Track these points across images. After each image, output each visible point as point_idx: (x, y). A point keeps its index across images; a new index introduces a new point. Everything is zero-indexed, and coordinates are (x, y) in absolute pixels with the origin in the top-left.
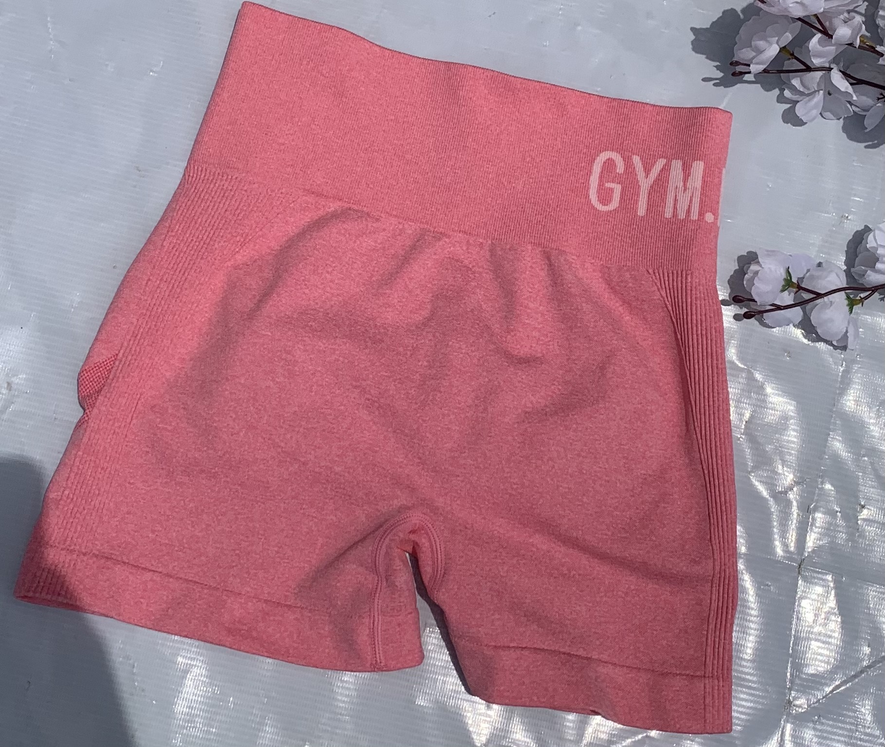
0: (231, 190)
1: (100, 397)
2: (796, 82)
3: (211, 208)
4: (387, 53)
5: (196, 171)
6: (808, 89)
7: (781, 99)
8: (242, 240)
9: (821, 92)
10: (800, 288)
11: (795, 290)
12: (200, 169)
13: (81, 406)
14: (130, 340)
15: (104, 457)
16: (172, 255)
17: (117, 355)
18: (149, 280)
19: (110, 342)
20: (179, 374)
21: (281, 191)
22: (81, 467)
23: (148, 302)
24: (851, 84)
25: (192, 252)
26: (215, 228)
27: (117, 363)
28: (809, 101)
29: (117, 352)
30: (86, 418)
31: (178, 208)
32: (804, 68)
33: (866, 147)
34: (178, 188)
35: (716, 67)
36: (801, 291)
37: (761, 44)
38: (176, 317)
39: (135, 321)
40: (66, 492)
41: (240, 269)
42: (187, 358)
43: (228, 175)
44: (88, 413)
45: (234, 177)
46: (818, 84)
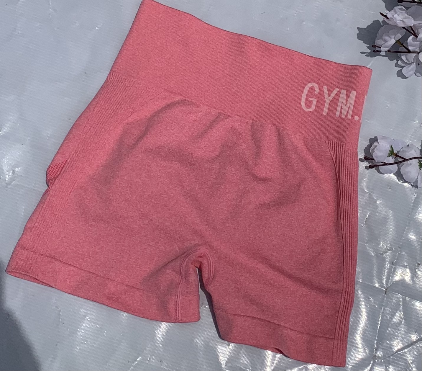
0: (129, 87)
1: (57, 180)
2: (403, 58)
3: (118, 94)
4: (210, 27)
5: (113, 76)
6: (409, 61)
7: (397, 65)
8: (132, 111)
9: (415, 63)
10: (397, 155)
11: (395, 156)
12: (115, 75)
13: (47, 184)
14: (74, 154)
15: (55, 209)
16: (98, 115)
17: (67, 161)
18: (86, 126)
19: (64, 154)
20: (95, 172)
21: (153, 89)
22: (44, 213)
23: (84, 137)
25: (107, 115)
26: (120, 104)
27: (66, 164)
28: (409, 67)
29: (67, 159)
30: (49, 190)
31: (103, 92)
32: (407, 51)
34: (104, 84)
35: (367, 47)
36: (397, 157)
37: (387, 38)
38: (97, 145)
39: (77, 145)
40: (36, 224)
41: (130, 125)
42: (100, 165)
43: (128, 80)
44: (50, 188)
45: (131, 80)
46: (414, 59)
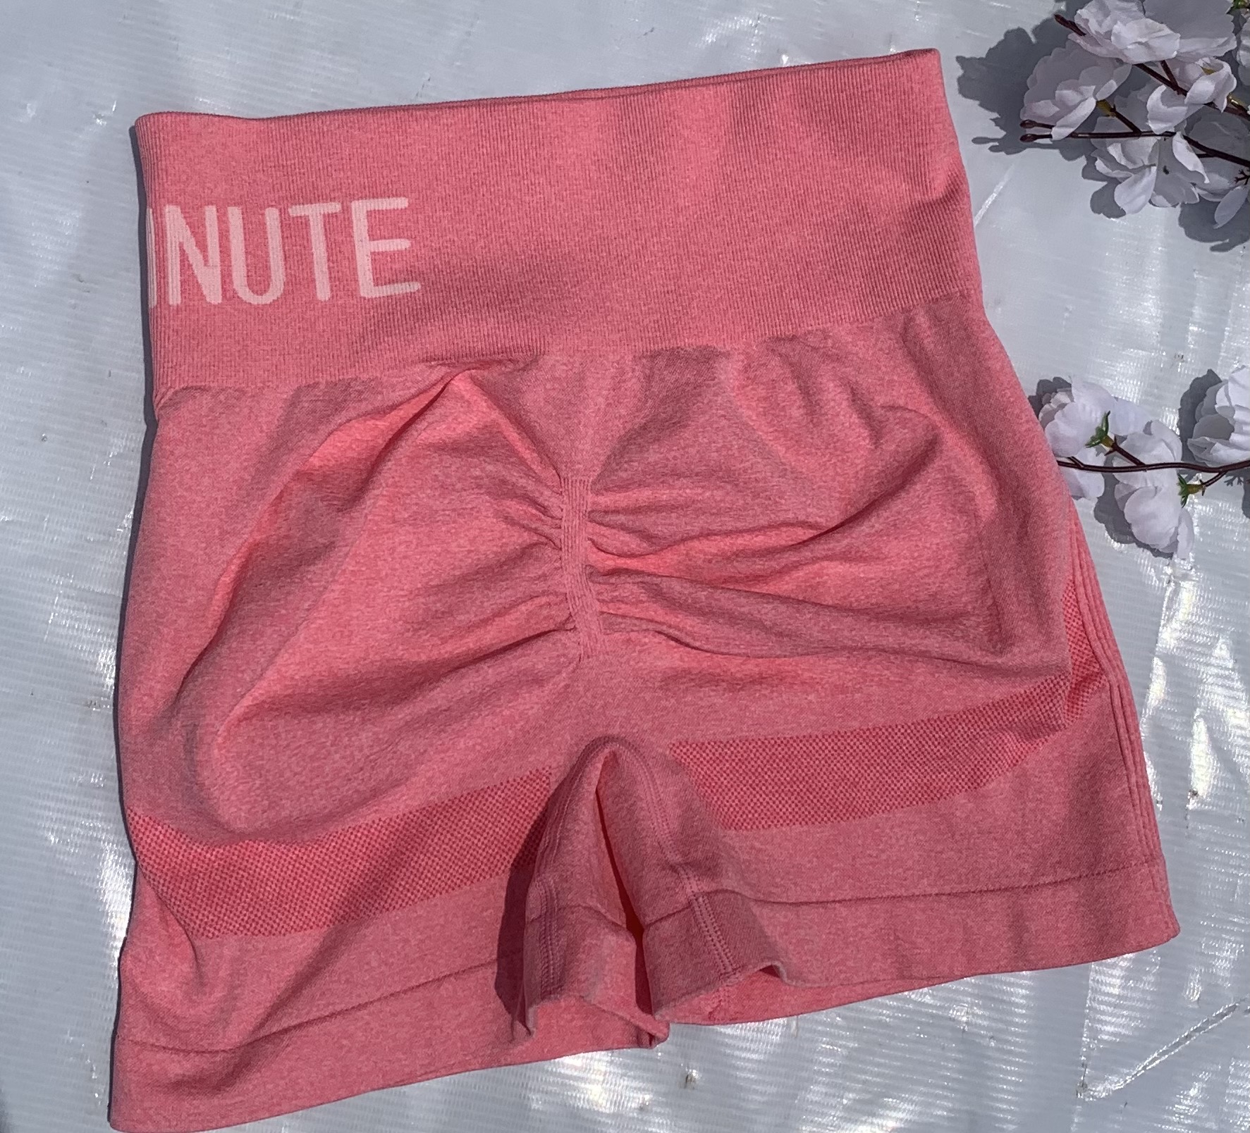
2: (1114, 150)
6: (1134, 162)
7: (1090, 173)
9: (1154, 169)
10: (1115, 447)
11: (1108, 449)
24: (1199, 156)
28: (1136, 182)
32: (1128, 130)
33: (1213, 249)
35: (993, 120)
36: (1116, 453)
37: (1069, 95)
46: (1150, 158)
